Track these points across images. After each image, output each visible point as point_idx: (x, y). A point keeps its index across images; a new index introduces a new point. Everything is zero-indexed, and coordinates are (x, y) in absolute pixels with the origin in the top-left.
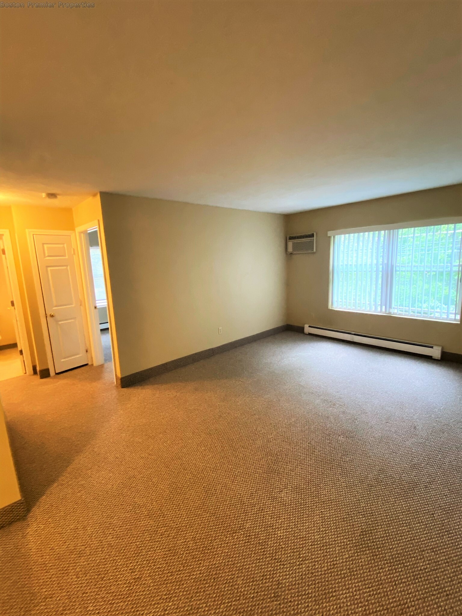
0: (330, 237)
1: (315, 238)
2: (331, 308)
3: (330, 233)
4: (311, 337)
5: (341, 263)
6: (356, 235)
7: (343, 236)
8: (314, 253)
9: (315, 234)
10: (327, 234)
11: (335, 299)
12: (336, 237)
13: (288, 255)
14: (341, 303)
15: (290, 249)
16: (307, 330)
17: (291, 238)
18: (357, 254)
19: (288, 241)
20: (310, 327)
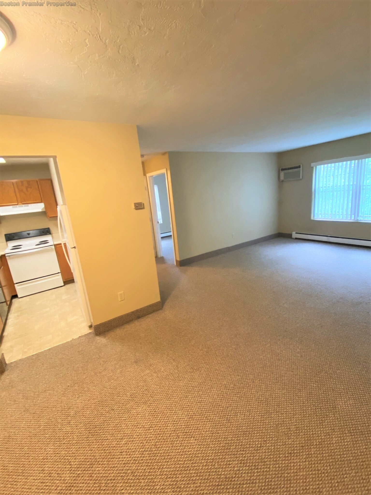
0: (313, 167)
1: (301, 168)
2: (312, 219)
3: (312, 165)
4: (297, 240)
5: (321, 186)
6: (333, 165)
7: (322, 166)
8: (301, 180)
9: (301, 166)
10: (310, 165)
11: (316, 212)
12: (318, 167)
13: (280, 183)
14: (324, 215)
15: (282, 178)
16: (294, 235)
17: (283, 170)
18: (334, 178)
19: (280, 171)
20: (296, 233)
